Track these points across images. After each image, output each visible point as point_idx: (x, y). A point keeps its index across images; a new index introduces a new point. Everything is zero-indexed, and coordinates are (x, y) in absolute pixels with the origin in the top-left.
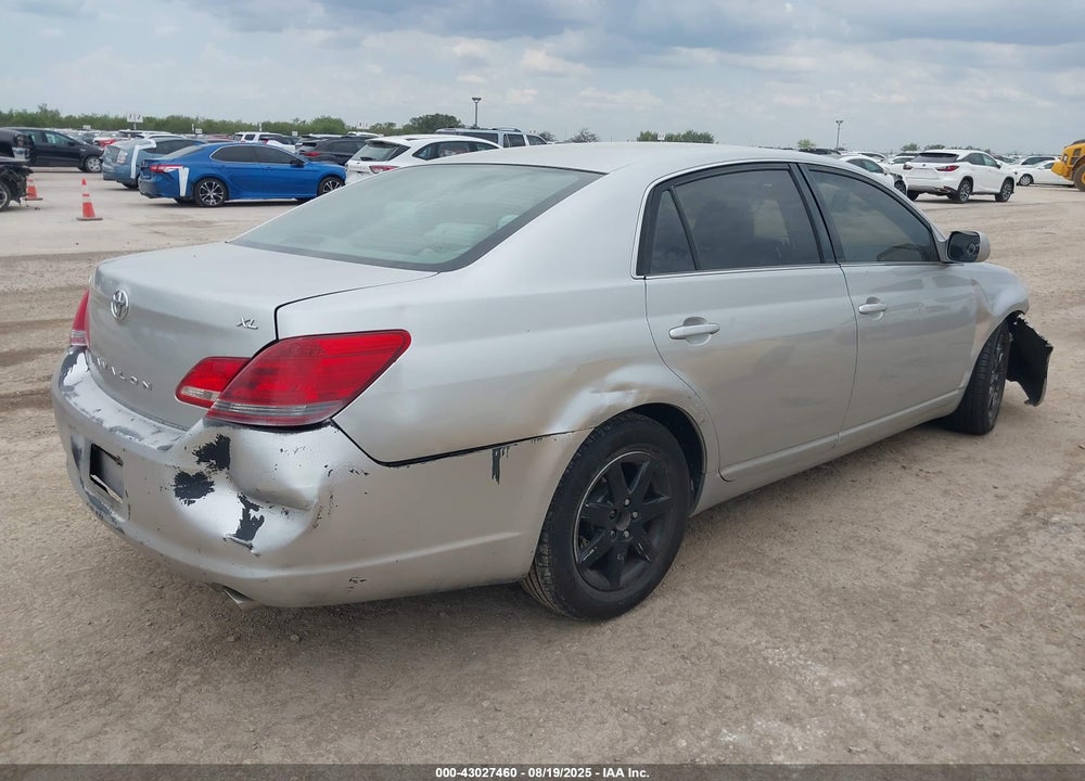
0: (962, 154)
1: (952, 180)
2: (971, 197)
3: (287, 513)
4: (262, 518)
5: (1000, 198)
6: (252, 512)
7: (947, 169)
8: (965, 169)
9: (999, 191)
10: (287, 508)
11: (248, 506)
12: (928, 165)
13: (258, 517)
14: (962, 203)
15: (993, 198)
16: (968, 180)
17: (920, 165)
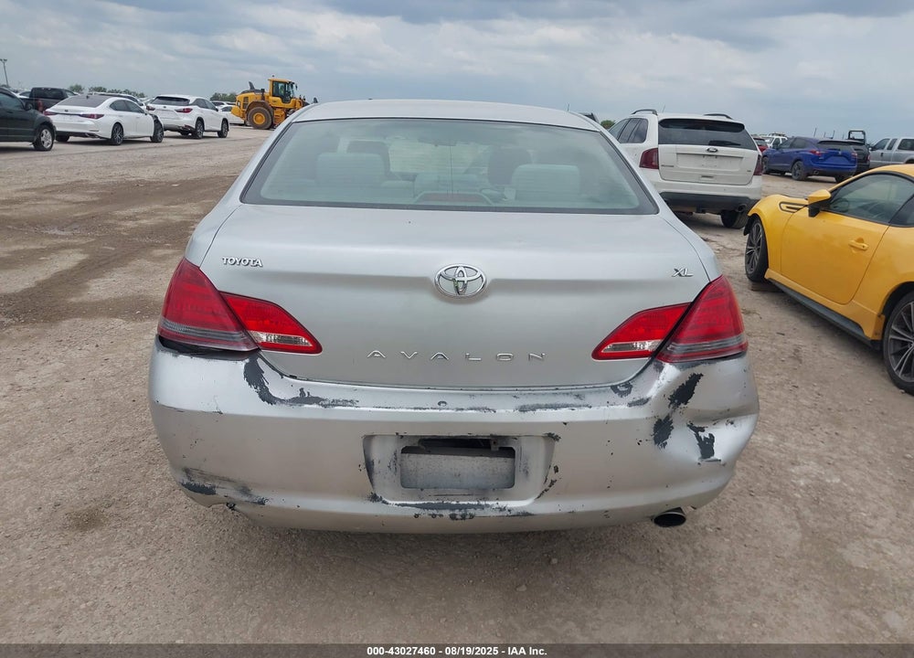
0: (192, 100)
1: (188, 120)
2: (205, 134)
3: (732, 423)
4: (711, 435)
5: (221, 134)
6: (700, 433)
7: (184, 111)
8: (197, 111)
9: (220, 129)
10: (731, 419)
11: (697, 430)
12: (168, 107)
13: (707, 436)
14: (200, 138)
15: (216, 134)
16: (200, 120)
17: (161, 106)
